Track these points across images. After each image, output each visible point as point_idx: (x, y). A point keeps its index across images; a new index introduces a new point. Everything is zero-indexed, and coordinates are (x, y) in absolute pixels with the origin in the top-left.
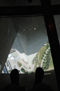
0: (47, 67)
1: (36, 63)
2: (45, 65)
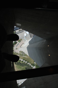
0: (16, 63)
1: (21, 54)
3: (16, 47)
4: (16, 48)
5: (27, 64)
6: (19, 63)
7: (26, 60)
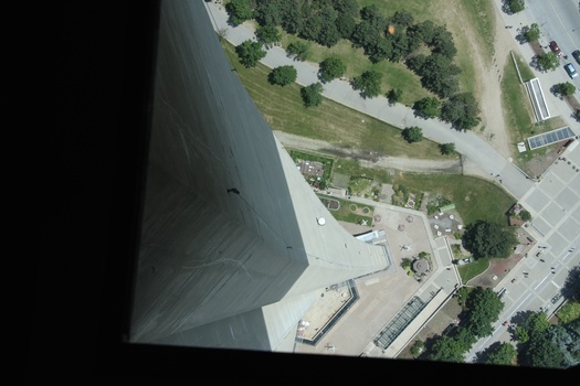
0: (425, 51)
1: (356, 177)
2: (401, 65)
3: (421, 291)
4: (431, 282)
5: (265, 35)
6: (385, 45)
7: (273, 91)
